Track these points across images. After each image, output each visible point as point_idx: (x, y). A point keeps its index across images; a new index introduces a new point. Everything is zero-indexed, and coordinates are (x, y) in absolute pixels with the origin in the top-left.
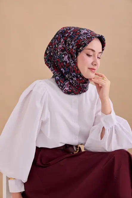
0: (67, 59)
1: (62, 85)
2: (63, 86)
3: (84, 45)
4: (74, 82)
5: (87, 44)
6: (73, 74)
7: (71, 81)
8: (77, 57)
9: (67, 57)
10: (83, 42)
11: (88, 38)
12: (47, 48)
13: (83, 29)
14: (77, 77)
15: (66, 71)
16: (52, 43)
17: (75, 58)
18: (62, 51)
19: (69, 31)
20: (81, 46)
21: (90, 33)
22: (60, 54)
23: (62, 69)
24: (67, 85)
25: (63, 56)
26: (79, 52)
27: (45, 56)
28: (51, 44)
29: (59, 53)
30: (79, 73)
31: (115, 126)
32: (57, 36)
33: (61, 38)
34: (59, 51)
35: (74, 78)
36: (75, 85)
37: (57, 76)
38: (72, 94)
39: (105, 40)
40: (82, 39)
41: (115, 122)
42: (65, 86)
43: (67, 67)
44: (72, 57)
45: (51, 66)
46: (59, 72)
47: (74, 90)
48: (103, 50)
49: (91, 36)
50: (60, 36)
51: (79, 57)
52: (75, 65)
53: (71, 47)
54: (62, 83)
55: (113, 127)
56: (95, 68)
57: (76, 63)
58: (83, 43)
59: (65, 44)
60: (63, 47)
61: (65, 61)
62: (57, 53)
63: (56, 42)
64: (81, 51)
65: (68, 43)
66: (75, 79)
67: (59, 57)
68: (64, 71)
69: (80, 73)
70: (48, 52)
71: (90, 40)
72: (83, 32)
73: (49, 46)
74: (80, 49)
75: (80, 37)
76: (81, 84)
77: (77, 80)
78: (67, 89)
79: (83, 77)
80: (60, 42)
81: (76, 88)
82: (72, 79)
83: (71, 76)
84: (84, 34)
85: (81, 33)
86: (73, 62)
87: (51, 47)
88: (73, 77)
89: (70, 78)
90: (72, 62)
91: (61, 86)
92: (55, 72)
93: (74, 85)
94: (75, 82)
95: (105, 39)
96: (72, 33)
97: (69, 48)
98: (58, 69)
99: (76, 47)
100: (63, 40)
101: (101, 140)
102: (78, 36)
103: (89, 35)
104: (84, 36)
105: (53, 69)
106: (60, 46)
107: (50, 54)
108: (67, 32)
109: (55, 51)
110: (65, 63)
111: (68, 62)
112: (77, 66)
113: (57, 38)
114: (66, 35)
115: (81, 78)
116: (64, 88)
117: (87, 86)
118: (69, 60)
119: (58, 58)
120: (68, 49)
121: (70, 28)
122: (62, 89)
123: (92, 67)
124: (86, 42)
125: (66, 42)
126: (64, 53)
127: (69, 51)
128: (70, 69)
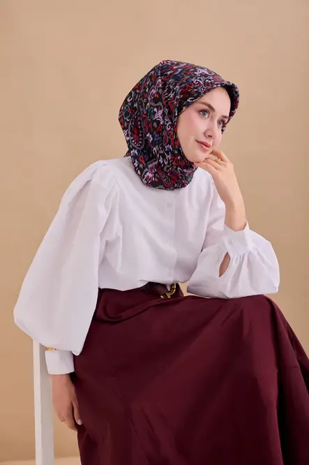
0: (161, 117)
1: (141, 166)
2: (144, 168)
3: (196, 95)
4: (166, 163)
5: (202, 94)
6: (166, 147)
7: (161, 161)
8: (179, 115)
9: (161, 112)
10: (196, 88)
11: (208, 84)
12: (130, 93)
13: (202, 68)
14: (173, 153)
15: (156, 139)
17: (175, 117)
18: (156, 100)
19: (175, 68)
20: (190, 95)
21: (213, 76)
22: (151, 106)
23: (148, 135)
24: (152, 169)
25: (155, 110)
26: (185, 106)
27: (122, 105)
28: (138, 87)
29: (148, 104)
30: (177, 147)
31: (250, 253)
32: (153, 72)
33: (158, 76)
34: (149, 99)
35: (168, 154)
36: (168, 168)
37: (135, 149)
38: (160, 186)
39: (238, 96)
41: (251, 246)
42: (146, 170)
43: (158, 132)
44: (170, 113)
45: (128, 126)
46: (141, 142)
47: (165, 180)
48: (231, 114)
49: (212, 81)
50: (157, 73)
51: (182, 116)
52: (172, 129)
53: (172, 95)
54: (141, 163)
55: (245, 254)
56: (209, 143)
57: (174, 126)
58: (195, 90)
59: (164, 89)
60: (158, 93)
61: (156, 121)
62: (146, 104)
63: (148, 83)
64: (188, 105)
65: (169, 87)
66: (169, 157)
67: (147, 110)
68: (152, 139)
69: (180, 146)
70: (129, 100)
71: (209, 87)
72: (201, 72)
73: (134, 89)
74: (188, 100)
75: (193, 80)
77: (174, 159)
78: (150, 175)
79: (183, 157)
80: (155, 83)
81: (169, 177)
82: (164, 157)
83: (162, 149)
84: (201, 75)
85: (195, 73)
86: (170, 123)
87: (138, 92)
88: (165, 152)
89: (160, 154)
90: (167, 122)
91: (140, 169)
92: (133, 141)
93: (165, 169)
94: (168, 164)
95: (240, 93)
96: (180, 70)
97: (169, 97)
98: (140, 135)
99: (182, 96)
100: (160, 80)
101: (220, 276)
103: (210, 80)
104: (200, 80)
105: (130, 133)
106: (154, 91)
107: (133, 105)
108: (172, 69)
109: (143, 99)
110: (155, 124)
111: (161, 123)
112: (175, 133)
113: (151, 77)
114: (169, 73)
115: (179, 158)
116: (146, 173)
117: (189, 175)
118: (163, 119)
119: (145, 113)
120: (166, 99)
121: (178, 64)
122: (141, 177)
123: (203, 139)
124: (201, 90)
125: (164, 85)
126: (158, 105)
127: (167, 103)
128: (162, 137)
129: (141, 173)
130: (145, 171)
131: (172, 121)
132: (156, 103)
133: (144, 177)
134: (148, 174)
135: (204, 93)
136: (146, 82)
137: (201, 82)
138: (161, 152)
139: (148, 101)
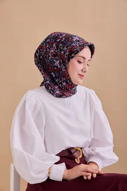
0: (58, 64)
1: (53, 89)
2: (54, 90)
3: (76, 52)
4: (63, 86)
5: (79, 52)
7: (60, 86)
8: (68, 63)
9: (58, 62)
10: (75, 49)
11: (80, 46)
12: (37, 51)
13: (75, 36)
15: (57, 75)
16: (42, 46)
17: (66, 64)
18: (54, 56)
19: (61, 37)
21: (82, 40)
22: (52, 59)
23: (52, 74)
25: (55, 60)
26: (71, 58)
27: (35, 58)
28: (40, 48)
29: (50, 58)
30: (69, 79)
33: (53, 43)
34: (50, 55)
37: (48, 81)
40: (74, 46)
43: (58, 72)
44: (64, 62)
45: (41, 69)
46: (49, 77)
49: (82, 43)
50: (52, 41)
51: (70, 63)
52: (66, 70)
53: (63, 53)
54: (52, 87)
56: (84, 75)
58: (75, 50)
60: (55, 52)
61: (56, 66)
62: (49, 57)
63: (47, 46)
65: (60, 48)
66: (64, 84)
68: (54, 75)
70: (37, 55)
71: (82, 47)
72: (75, 39)
74: (72, 55)
75: (73, 44)
77: (67, 85)
78: (58, 92)
79: (72, 83)
80: (52, 47)
82: (62, 84)
84: (76, 41)
85: (73, 40)
86: (64, 67)
87: (41, 50)
88: (62, 81)
90: (63, 67)
92: (46, 77)
93: (63, 89)
96: (64, 39)
97: (61, 54)
99: (68, 53)
100: (55, 45)
102: (70, 43)
103: (81, 43)
104: (77, 44)
105: (43, 73)
106: (52, 51)
107: (40, 57)
108: (59, 38)
109: (47, 55)
110: (55, 68)
111: (59, 67)
112: (67, 72)
113: (48, 43)
114: (58, 40)
115: (70, 84)
116: (55, 92)
118: (60, 65)
119: (49, 62)
120: (60, 55)
121: (61, 34)
123: (81, 73)
124: (78, 49)
125: (57, 47)
126: (56, 58)
127: (61, 57)
128: (60, 74)
129: (53, 92)
130: (55, 91)
131: (65, 66)
132: (54, 57)
133: (54, 94)
134: (57, 92)
135: (80, 51)
136: (46, 45)
137: (77, 45)
138: (60, 82)
139: (49, 56)
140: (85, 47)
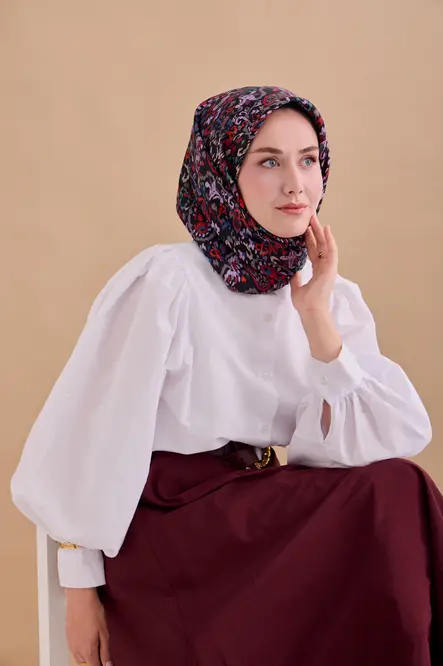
0: (217, 193)
1: (216, 263)
2: (222, 266)
3: (243, 142)
4: (251, 257)
5: (250, 137)
6: (241, 234)
7: (242, 257)
8: (236, 182)
9: (214, 185)
10: (241, 131)
11: (252, 118)
15: (224, 227)
17: (232, 185)
18: (203, 170)
19: (215, 108)
20: (235, 146)
21: (263, 98)
22: (201, 181)
23: (213, 225)
24: (234, 263)
25: (207, 185)
26: (237, 164)
30: (255, 229)
35: (249, 243)
36: (257, 264)
40: (237, 126)
42: (226, 266)
43: (223, 216)
44: (226, 183)
45: (187, 217)
46: (209, 230)
47: (258, 280)
49: (262, 108)
52: (237, 205)
54: (216, 258)
57: (239, 198)
58: (241, 135)
59: (207, 149)
60: (202, 158)
61: (213, 201)
65: (212, 144)
66: (251, 246)
67: (201, 190)
68: (218, 229)
69: (258, 225)
72: (244, 101)
74: (239, 155)
75: (233, 120)
76: (272, 258)
77: (259, 247)
78: (234, 274)
79: (273, 237)
80: (195, 146)
81: (263, 275)
82: (244, 249)
83: (237, 238)
84: (246, 105)
85: (237, 107)
86: (230, 198)
88: (244, 241)
89: (237, 247)
90: (227, 198)
92: (197, 234)
93: (253, 264)
94: (255, 257)
96: (219, 111)
97: (217, 160)
100: (200, 138)
101: (325, 439)
102: (228, 118)
103: (257, 108)
104: (243, 115)
105: (191, 225)
106: (198, 158)
109: (192, 174)
110: (214, 207)
111: (222, 202)
114: (208, 121)
116: (225, 273)
118: (221, 194)
119: (200, 194)
120: (216, 163)
123: (284, 202)
124: (248, 131)
125: (208, 141)
126: (207, 176)
128: (230, 220)
129: (219, 272)
130: (223, 269)
131: (231, 193)
133: (223, 277)
134: (229, 273)
135: (253, 134)
137: (245, 119)
138: (238, 243)
139: (197, 176)
140: (264, 116)
